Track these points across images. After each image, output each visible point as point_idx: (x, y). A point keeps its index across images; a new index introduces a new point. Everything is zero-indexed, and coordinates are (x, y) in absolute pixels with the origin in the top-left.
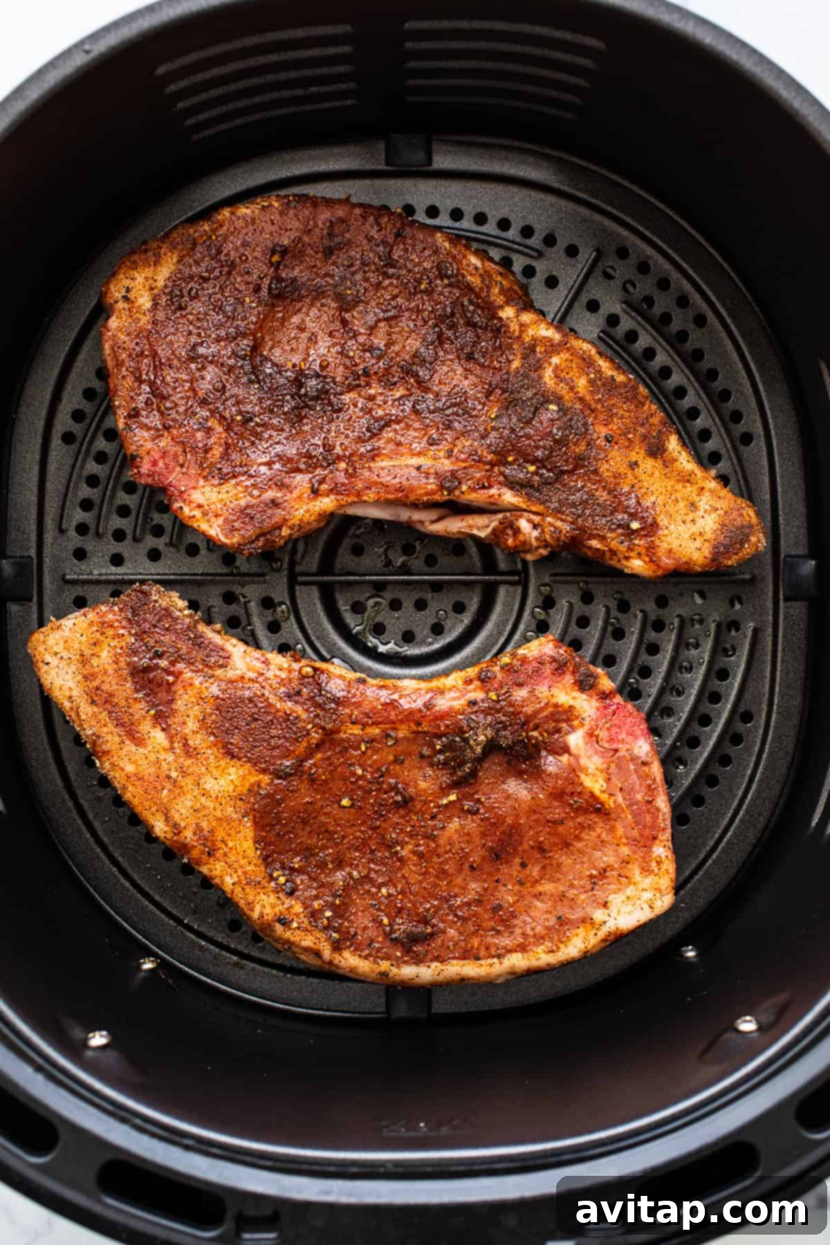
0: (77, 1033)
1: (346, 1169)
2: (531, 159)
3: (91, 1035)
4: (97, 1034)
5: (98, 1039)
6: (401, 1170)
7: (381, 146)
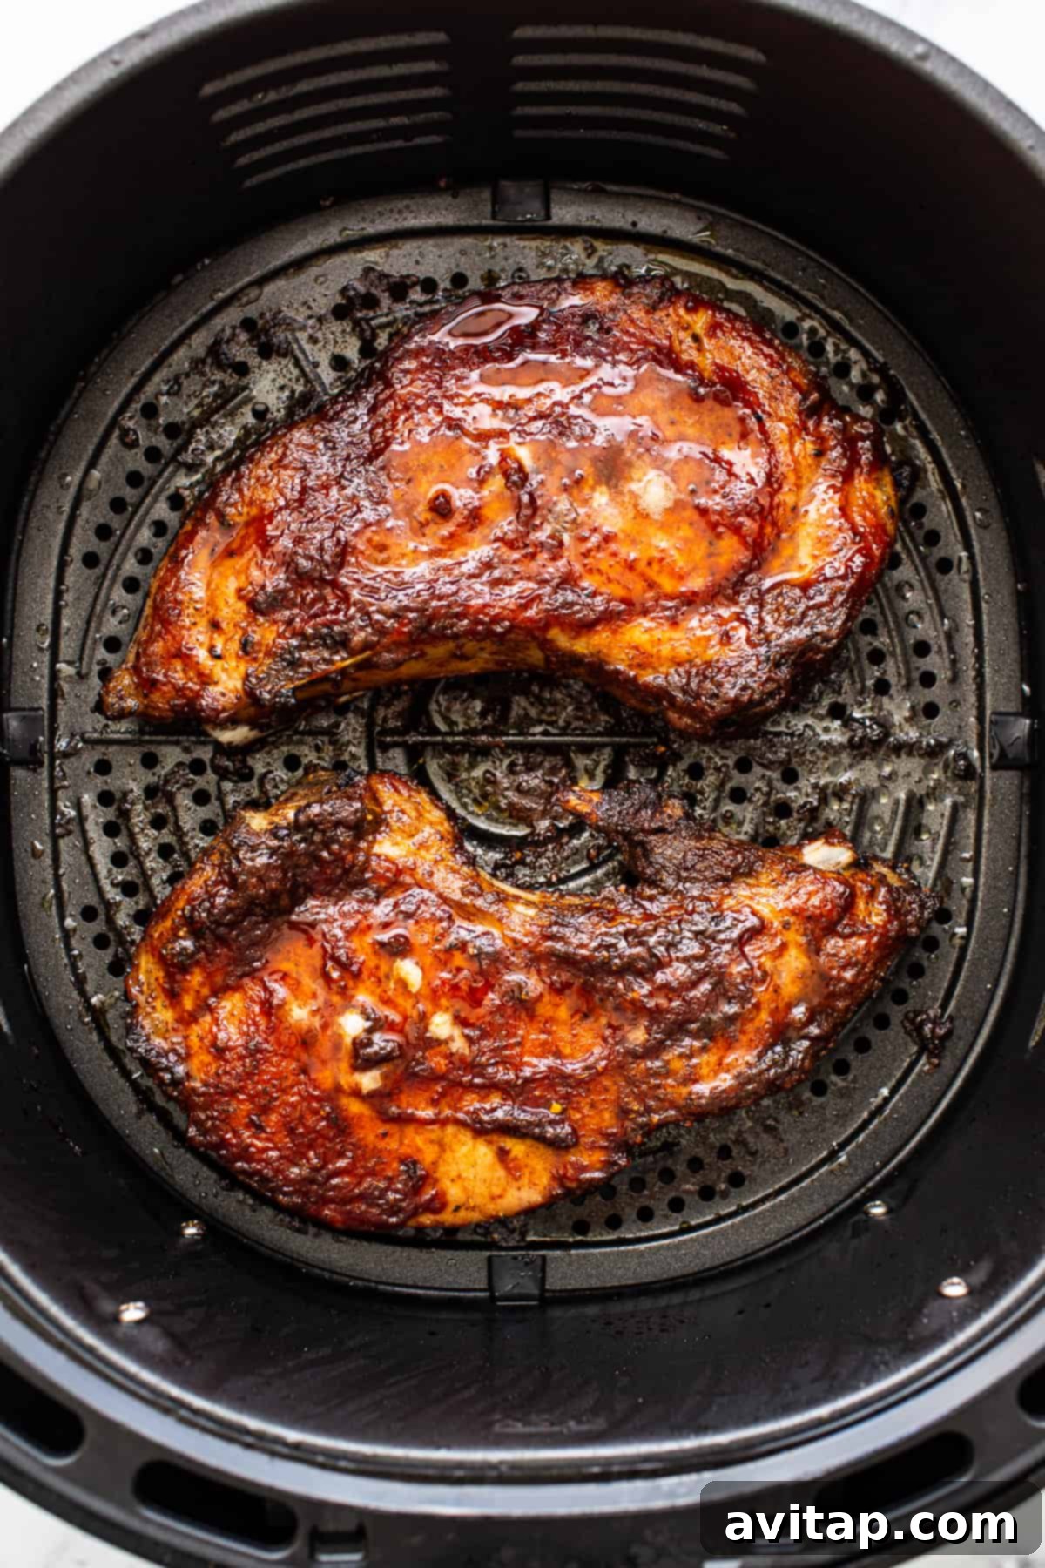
0: (106, 1306)
1: (448, 1473)
2: (676, 211)
3: (123, 1307)
4: (132, 1306)
5: (133, 1312)
6: (517, 1473)
7: (486, 194)
